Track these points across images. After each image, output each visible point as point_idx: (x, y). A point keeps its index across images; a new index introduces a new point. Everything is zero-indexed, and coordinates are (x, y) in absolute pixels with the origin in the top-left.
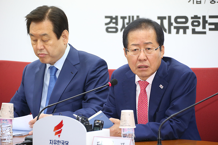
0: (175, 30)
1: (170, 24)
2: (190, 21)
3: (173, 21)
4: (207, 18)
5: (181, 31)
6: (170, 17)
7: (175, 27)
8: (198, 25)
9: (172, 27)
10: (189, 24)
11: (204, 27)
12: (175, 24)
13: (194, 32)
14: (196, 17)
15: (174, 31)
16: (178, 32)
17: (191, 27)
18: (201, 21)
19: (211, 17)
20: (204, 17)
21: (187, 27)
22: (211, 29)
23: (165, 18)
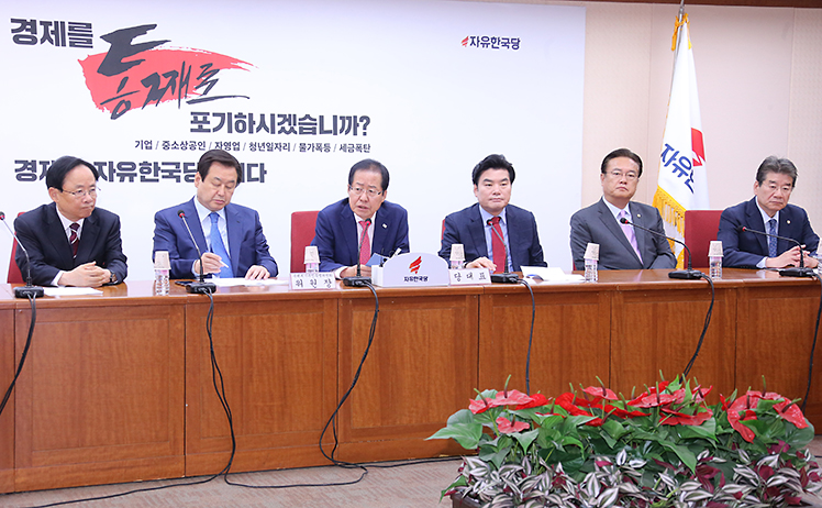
0: (119, 178)
1: (112, 171)
2: (138, 167)
3: (115, 167)
4: (160, 165)
5: (127, 179)
6: (111, 163)
7: (118, 175)
8: (149, 172)
9: (115, 175)
10: (137, 171)
11: (156, 175)
12: (118, 171)
13: (143, 179)
14: (145, 163)
15: (117, 179)
16: (122, 180)
17: (139, 175)
18: (152, 167)
19: (163, 164)
20: (156, 164)
21: (136, 175)
22: (163, 177)
23: (105, 164)
